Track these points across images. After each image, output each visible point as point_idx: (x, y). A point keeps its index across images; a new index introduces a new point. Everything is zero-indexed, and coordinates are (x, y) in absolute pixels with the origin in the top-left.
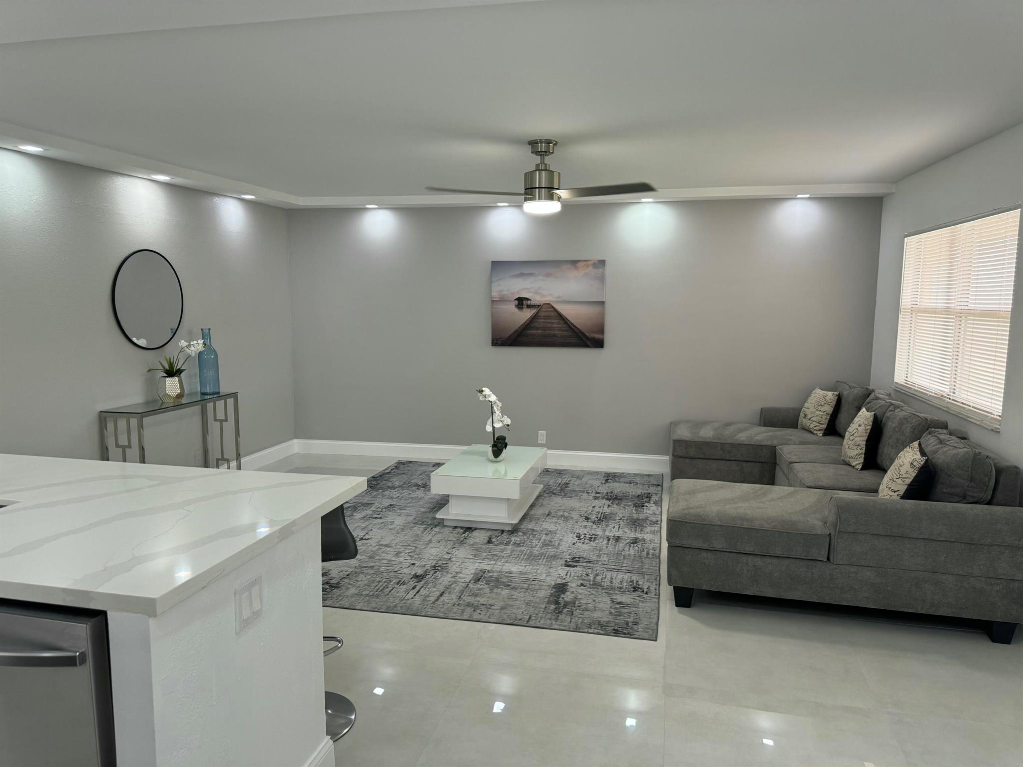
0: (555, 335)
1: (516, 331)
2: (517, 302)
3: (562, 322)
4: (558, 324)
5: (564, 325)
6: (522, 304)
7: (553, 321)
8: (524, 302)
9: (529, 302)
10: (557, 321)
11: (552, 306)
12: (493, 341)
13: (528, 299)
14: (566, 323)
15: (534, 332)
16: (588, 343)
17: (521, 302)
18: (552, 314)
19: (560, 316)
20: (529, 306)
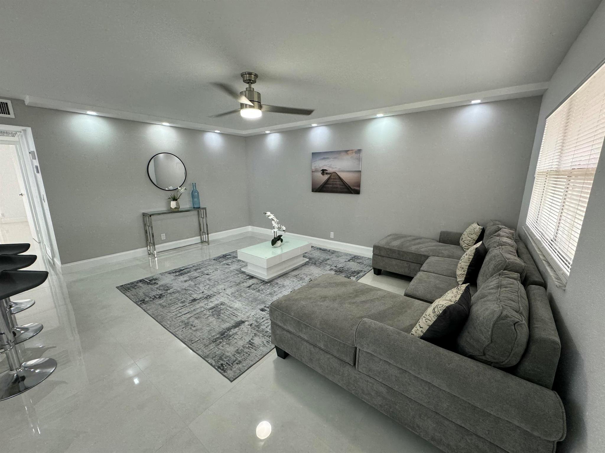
0: (337, 188)
1: (321, 185)
2: (322, 171)
3: (341, 181)
4: (339, 182)
5: (342, 183)
6: (324, 173)
7: (336, 181)
8: (325, 171)
9: (327, 172)
10: (338, 180)
11: (337, 174)
12: (312, 189)
13: (326, 170)
14: (342, 181)
15: (329, 186)
16: (352, 191)
17: (324, 172)
18: (336, 177)
19: (340, 178)
20: (327, 174)
